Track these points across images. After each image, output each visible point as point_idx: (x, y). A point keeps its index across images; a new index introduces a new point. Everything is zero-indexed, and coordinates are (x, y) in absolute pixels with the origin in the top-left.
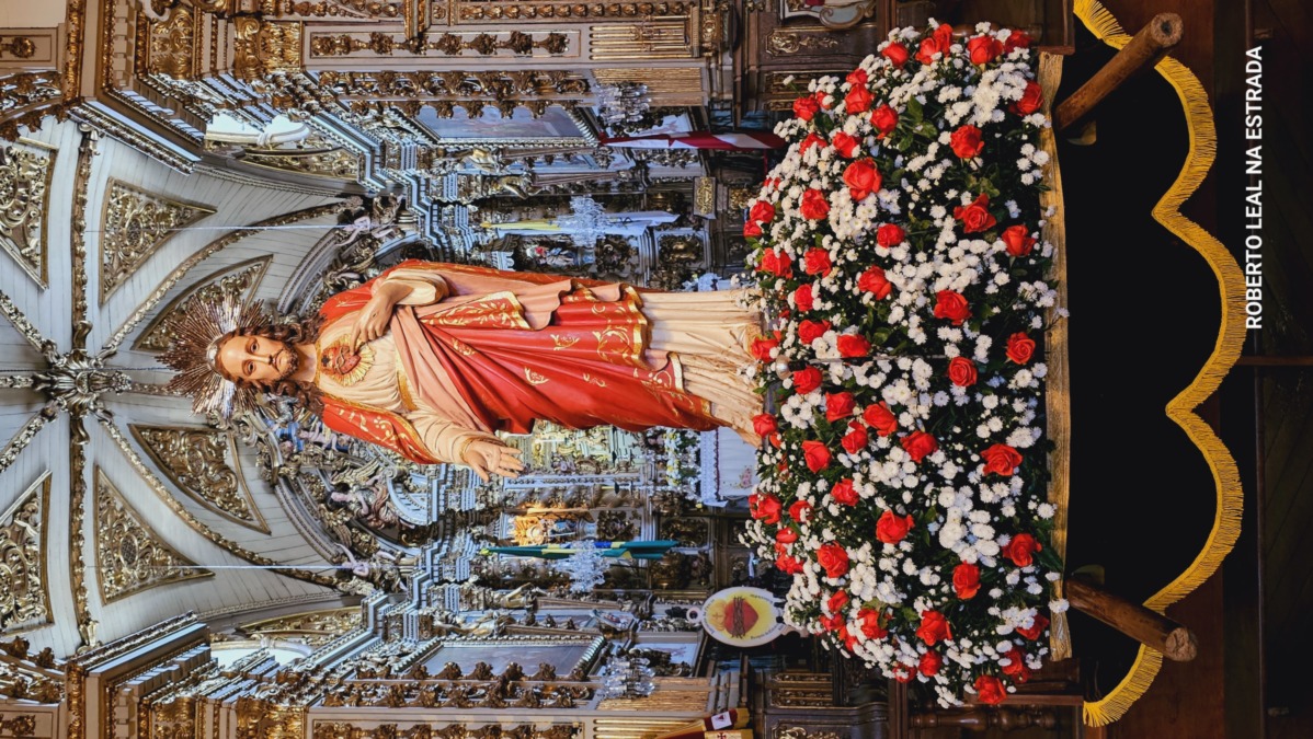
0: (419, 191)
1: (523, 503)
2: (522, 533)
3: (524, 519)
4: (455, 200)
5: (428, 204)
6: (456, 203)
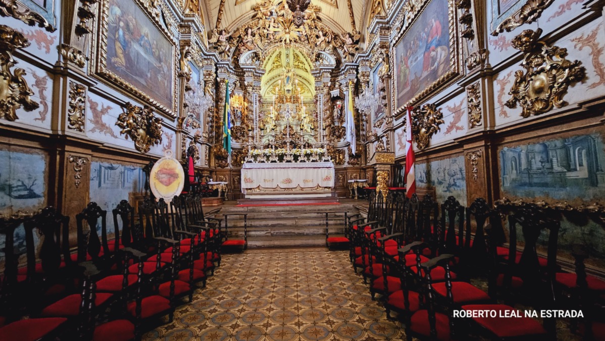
1: (247, 99)
2: (237, 100)
3: (242, 101)
4: (360, 71)
5: (358, 62)
6: (358, 73)
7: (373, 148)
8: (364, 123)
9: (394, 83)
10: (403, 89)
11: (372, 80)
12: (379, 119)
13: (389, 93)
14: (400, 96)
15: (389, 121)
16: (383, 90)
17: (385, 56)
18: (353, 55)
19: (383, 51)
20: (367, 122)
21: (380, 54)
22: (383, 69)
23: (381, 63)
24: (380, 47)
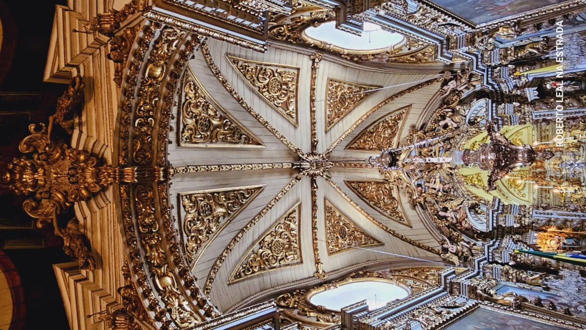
0: (477, 62)
1: (544, 226)
2: (544, 241)
3: (546, 234)
5: (484, 68)
6: (500, 65)
11: (514, 43)
16: (538, 26)
19: (478, 40)
21: (482, 42)
22: (505, 34)
23: (495, 38)
24: (474, 44)
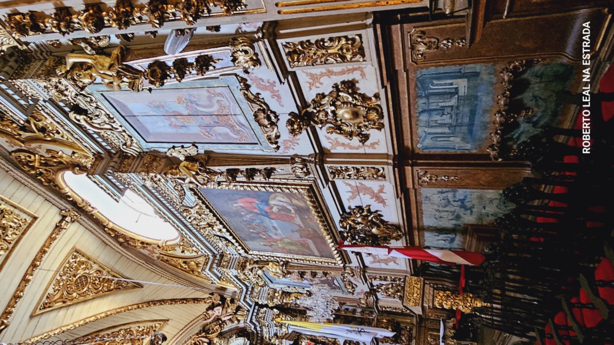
0: (246, 293)
4: (266, 302)
5: (251, 303)
6: (267, 306)
7: (387, 302)
8: (344, 307)
9: (297, 259)
10: (308, 248)
11: (283, 286)
12: (342, 285)
13: (309, 267)
14: (317, 253)
15: (350, 272)
16: (302, 275)
17: (256, 266)
18: (239, 308)
19: (249, 267)
20: (344, 304)
21: (252, 271)
22: (274, 270)
23: (264, 272)
24: (243, 270)
